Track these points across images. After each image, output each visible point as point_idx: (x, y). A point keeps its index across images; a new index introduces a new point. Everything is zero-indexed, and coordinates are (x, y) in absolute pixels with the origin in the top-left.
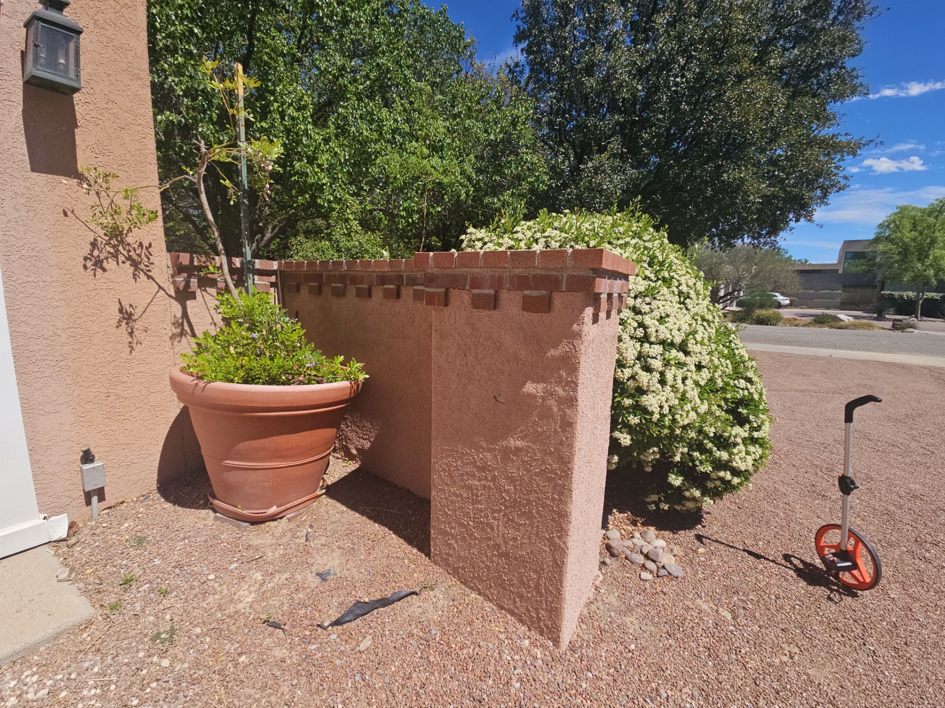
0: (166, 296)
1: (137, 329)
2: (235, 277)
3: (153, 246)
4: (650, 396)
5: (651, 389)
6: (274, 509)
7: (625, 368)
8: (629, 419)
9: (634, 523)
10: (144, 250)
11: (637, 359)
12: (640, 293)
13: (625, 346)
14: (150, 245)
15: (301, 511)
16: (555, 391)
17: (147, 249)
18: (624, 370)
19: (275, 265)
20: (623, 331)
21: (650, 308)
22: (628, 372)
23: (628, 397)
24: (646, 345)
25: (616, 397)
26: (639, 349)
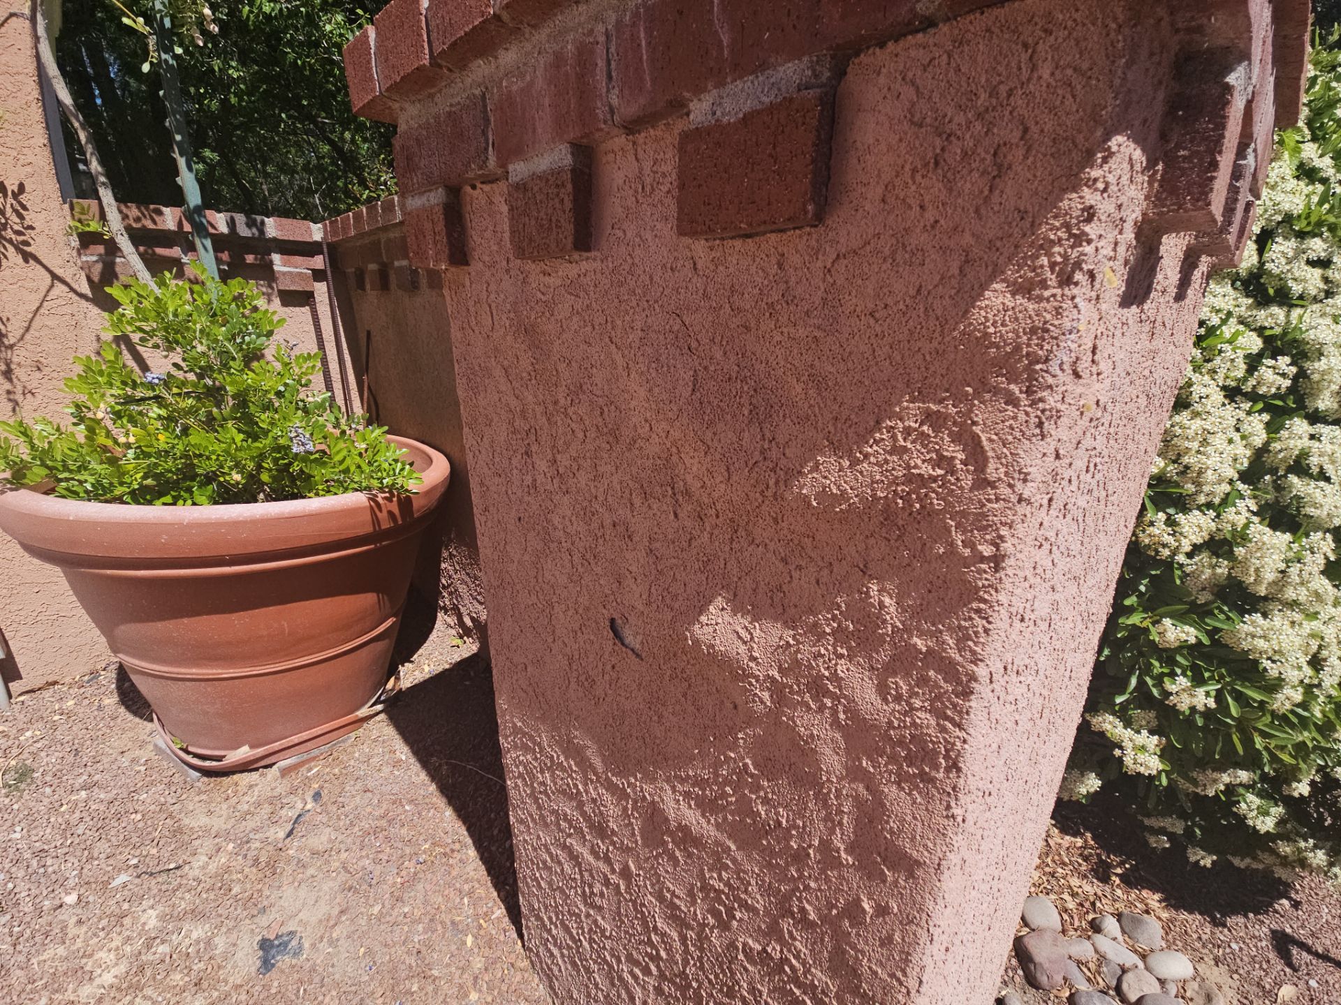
0: (71, 295)
1: (19, 364)
2: (225, 256)
3: (28, 188)
4: (1278, 620)
5: (1290, 594)
6: (244, 753)
7: (1185, 509)
8: (1169, 686)
9: (1102, 873)
10: (10, 200)
11: (1245, 477)
12: (1288, 219)
13: (1197, 424)
14: (22, 188)
15: (316, 752)
16: (835, 677)
17: (15, 196)
18: (1180, 517)
19: (316, 232)
20: (1197, 369)
21: (1326, 280)
22: (1196, 526)
23: (1180, 618)
24: (1299, 426)
25: (1130, 611)
26: (1260, 437)
